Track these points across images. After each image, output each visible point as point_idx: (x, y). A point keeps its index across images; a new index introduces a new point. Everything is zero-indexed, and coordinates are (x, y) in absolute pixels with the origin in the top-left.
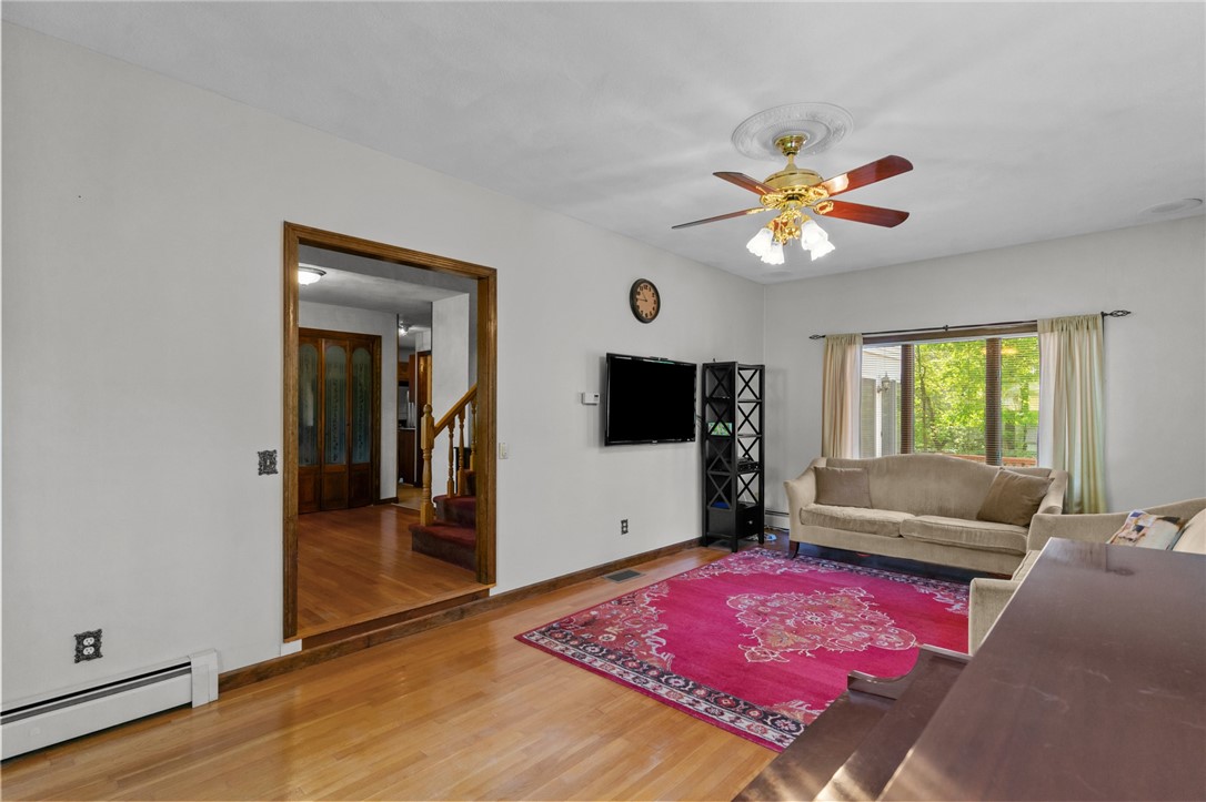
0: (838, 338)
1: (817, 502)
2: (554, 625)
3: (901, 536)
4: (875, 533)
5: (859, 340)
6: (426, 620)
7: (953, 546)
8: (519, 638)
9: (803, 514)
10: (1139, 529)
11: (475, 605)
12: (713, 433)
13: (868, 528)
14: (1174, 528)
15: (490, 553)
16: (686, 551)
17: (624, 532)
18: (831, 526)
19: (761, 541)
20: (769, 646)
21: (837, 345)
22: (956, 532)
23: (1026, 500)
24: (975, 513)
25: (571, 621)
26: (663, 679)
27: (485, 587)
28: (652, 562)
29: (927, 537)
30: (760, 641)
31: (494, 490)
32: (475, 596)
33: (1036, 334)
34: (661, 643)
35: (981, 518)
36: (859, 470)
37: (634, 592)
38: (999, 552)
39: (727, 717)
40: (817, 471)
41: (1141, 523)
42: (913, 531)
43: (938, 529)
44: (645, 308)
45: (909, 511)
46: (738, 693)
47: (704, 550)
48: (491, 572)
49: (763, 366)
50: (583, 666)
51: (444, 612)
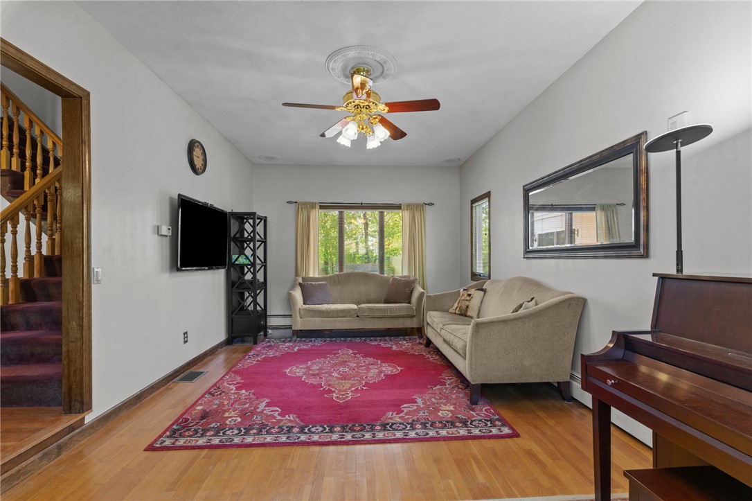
0: (305, 204)
1: (304, 304)
2: (175, 427)
3: (358, 316)
4: (344, 317)
5: (318, 207)
6: (19, 471)
7: (384, 317)
8: (151, 448)
9: (302, 312)
10: (469, 295)
11: (71, 438)
12: (236, 262)
13: (340, 314)
14: (482, 293)
15: (85, 380)
16: (220, 350)
17: (185, 342)
18: (318, 317)
19: (266, 335)
20: (340, 391)
21: (302, 207)
22: (385, 310)
23: (408, 291)
24: (383, 300)
25: (187, 420)
26: (306, 431)
27: (79, 417)
28: (203, 362)
29: (371, 315)
30: (333, 389)
31: (90, 315)
32: (71, 428)
33: (401, 211)
34: (278, 411)
35: (386, 302)
36: (324, 282)
37: (215, 385)
38: (403, 317)
39: (368, 436)
40: (300, 284)
41: (469, 293)
42: (364, 312)
43: (376, 309)
44: (198, 163)
45: (352, 303)
46: (355, 420)
47: (230, 347)
48: (86, 399)
49: (266, 217)
50: (238, 446)
51: (40, 454)
